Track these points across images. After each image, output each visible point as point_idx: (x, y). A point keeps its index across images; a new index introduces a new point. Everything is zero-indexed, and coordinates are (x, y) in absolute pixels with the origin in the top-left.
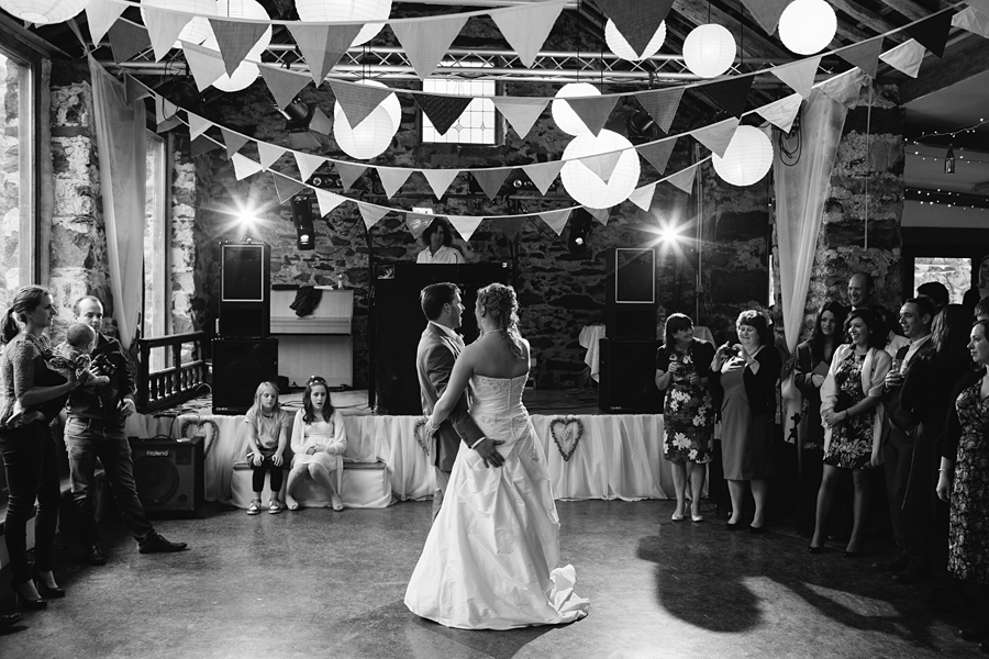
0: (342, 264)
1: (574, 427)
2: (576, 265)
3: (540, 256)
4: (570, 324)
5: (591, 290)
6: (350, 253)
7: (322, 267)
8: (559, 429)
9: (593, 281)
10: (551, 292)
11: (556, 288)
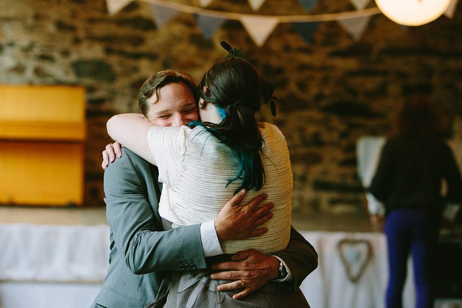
0: (66, 53)
1: (363, 248)
2: (351, 64)
3: (307, 51)
4: (344, 135)
5: (370, 95)
6: (77, 41)
7: (44, 58)
8: (348, 251)
9: (371, 84)
10: (320, 97)
11: (327, 91)
